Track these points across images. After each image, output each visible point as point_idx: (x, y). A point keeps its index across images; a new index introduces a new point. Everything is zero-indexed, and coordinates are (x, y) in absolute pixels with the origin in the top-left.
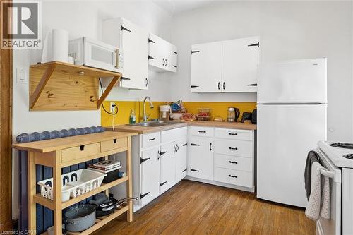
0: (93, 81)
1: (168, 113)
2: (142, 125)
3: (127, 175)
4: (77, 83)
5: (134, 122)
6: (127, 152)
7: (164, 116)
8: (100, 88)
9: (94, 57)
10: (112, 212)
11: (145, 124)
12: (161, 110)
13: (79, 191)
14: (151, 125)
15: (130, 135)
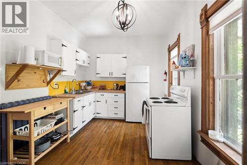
0: (44, 72)
1: (84, 86)
2: (72, 94)
3: (67, 119)
4: (35, 73)
5: (67, 92)
6: (67, 108)
7: (83, 88)
8: (48, 75)
9: (49, 61)
10: (59, 139)
11: (74, 93)
12: (81, 85)
13: (42, 131)
14: (76, 93)
15: (69, 99)
